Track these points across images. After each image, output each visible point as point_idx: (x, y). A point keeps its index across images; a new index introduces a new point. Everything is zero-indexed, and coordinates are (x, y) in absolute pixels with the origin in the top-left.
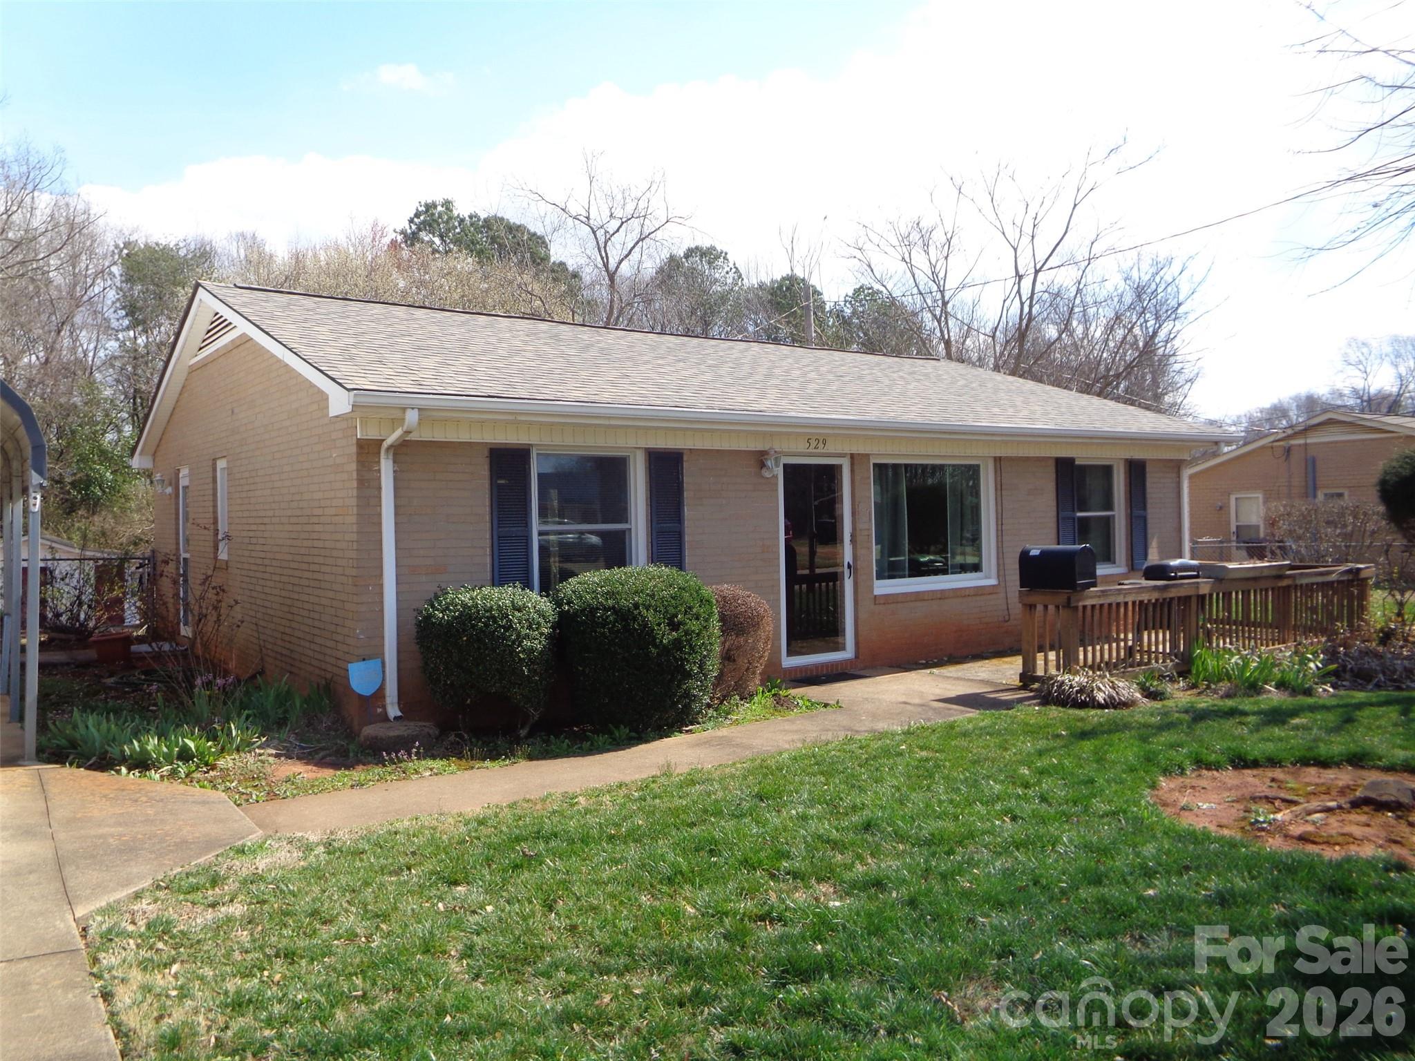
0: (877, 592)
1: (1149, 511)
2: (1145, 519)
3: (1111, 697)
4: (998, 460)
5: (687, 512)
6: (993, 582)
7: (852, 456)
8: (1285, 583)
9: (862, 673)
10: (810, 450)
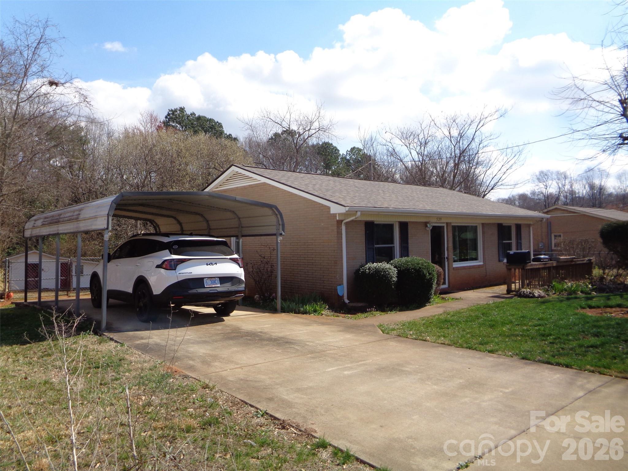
0: (454, 266)
1: (522, 241)
2: (521, 243)
3: (539, 295)
4: (483, 224)
5: (410, 241)
6: (482, 263)
7: (447, 223)
8: (573, 263)
9: (452, 291)
10: (438, 221)
